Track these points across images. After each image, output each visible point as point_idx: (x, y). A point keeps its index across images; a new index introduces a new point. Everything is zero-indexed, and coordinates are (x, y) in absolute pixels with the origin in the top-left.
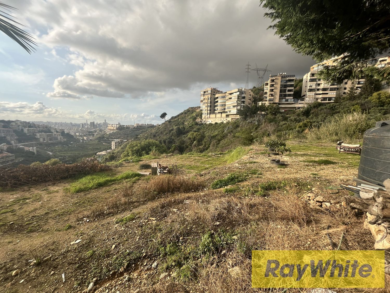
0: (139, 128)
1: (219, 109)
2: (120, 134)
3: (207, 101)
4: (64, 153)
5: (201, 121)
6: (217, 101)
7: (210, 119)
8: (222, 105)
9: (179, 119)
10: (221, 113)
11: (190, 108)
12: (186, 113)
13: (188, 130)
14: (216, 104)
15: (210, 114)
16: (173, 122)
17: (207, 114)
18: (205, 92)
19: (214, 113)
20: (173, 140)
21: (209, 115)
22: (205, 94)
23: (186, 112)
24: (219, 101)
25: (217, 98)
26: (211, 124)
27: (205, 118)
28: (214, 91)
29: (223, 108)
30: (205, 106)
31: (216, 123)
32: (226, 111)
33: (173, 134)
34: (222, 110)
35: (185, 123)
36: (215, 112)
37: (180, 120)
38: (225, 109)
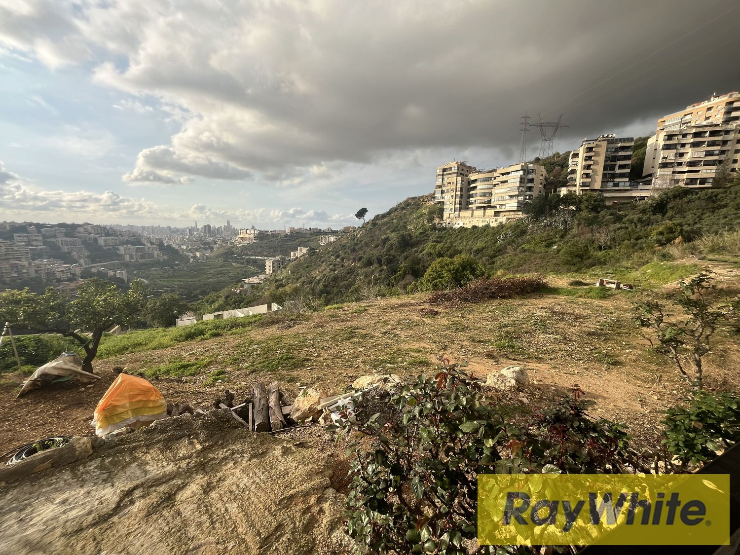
0: (295, 235)
1: (477, 200)
2: (261, 247)
3: (455, 188)
4: (168, 281)
5: (442, 224)
6: (475, 188)
7: (460, 219)
8: (484, 195)
9: (393, 219)
10: (485, 208)
11: (409, 198)
12: (403, 209)
13: (418, 239)
14: (471, 192)
15: (460, 211)
16: (384, 224)
17: (455, 211)
18: (444, 170)
19: (468, 209)
20: (394, 257)
21: (457, 213)
22: (445, 173)
23: (403, 205)
24: (479, 187)
25: (475, 181)
26: (463, 229)
27: (449, 218)
28: (463, 167)
29: (486, 199)
30: (449, 196)
31: (474, 227)
32: (492, 205)
33: (392, 246)
34: (485, 203)
35: (409, 227)
36: (470, 206)
37: (395, 221)
38: (490, 201)
